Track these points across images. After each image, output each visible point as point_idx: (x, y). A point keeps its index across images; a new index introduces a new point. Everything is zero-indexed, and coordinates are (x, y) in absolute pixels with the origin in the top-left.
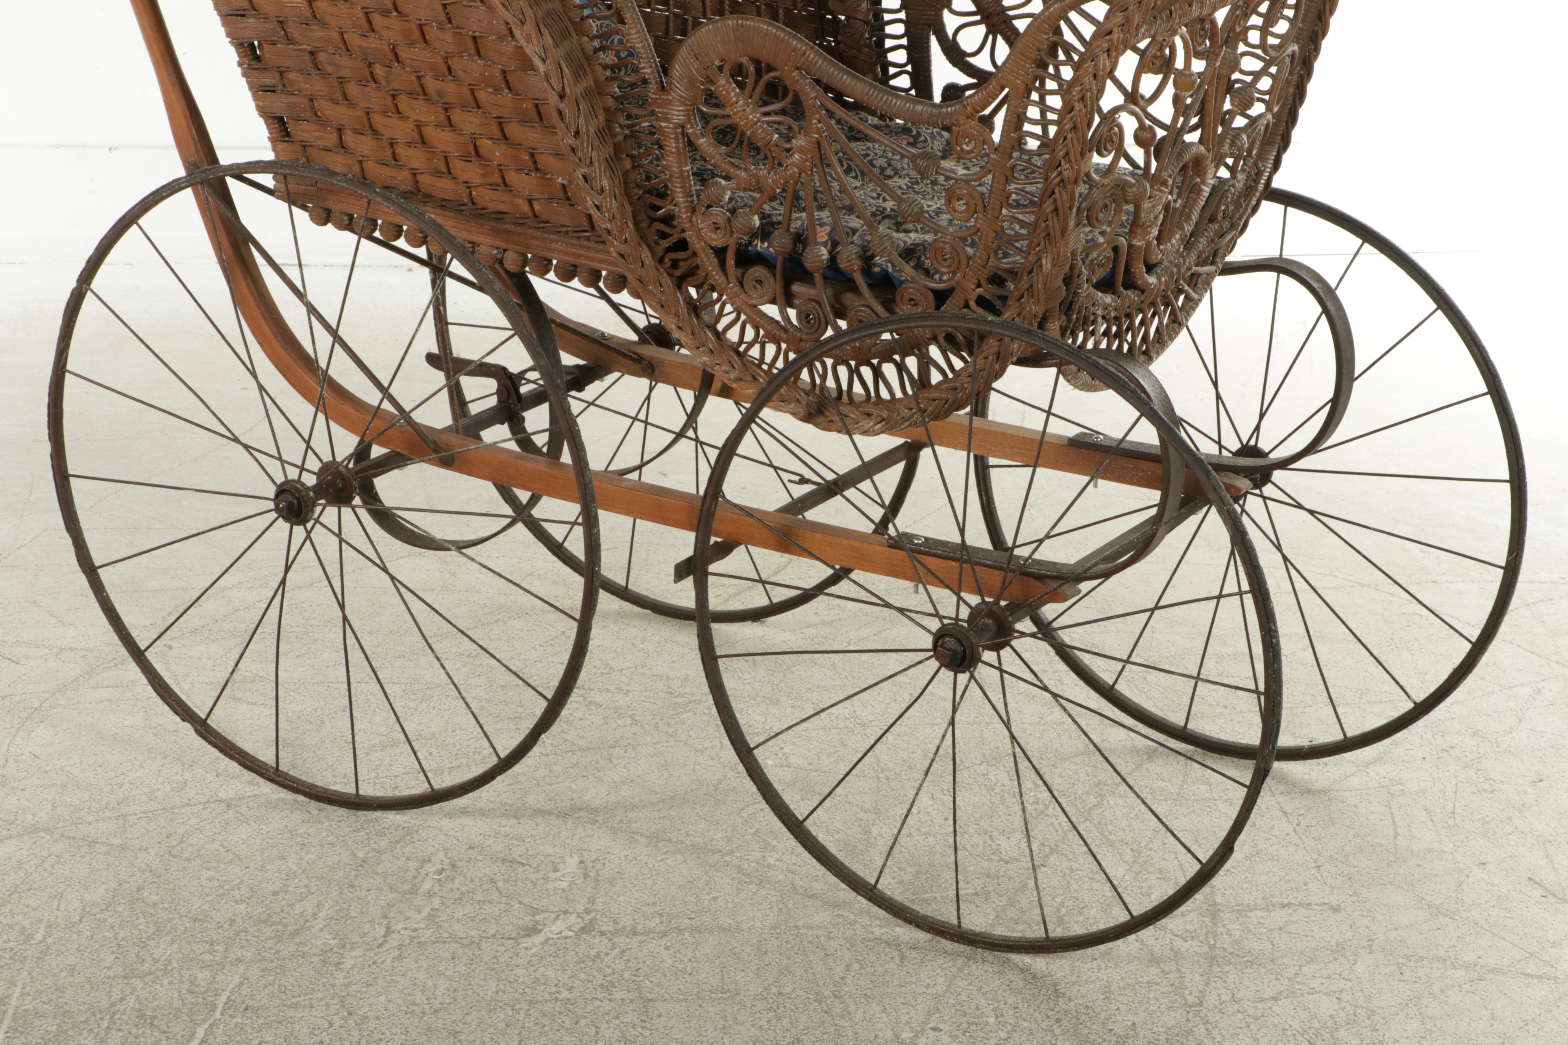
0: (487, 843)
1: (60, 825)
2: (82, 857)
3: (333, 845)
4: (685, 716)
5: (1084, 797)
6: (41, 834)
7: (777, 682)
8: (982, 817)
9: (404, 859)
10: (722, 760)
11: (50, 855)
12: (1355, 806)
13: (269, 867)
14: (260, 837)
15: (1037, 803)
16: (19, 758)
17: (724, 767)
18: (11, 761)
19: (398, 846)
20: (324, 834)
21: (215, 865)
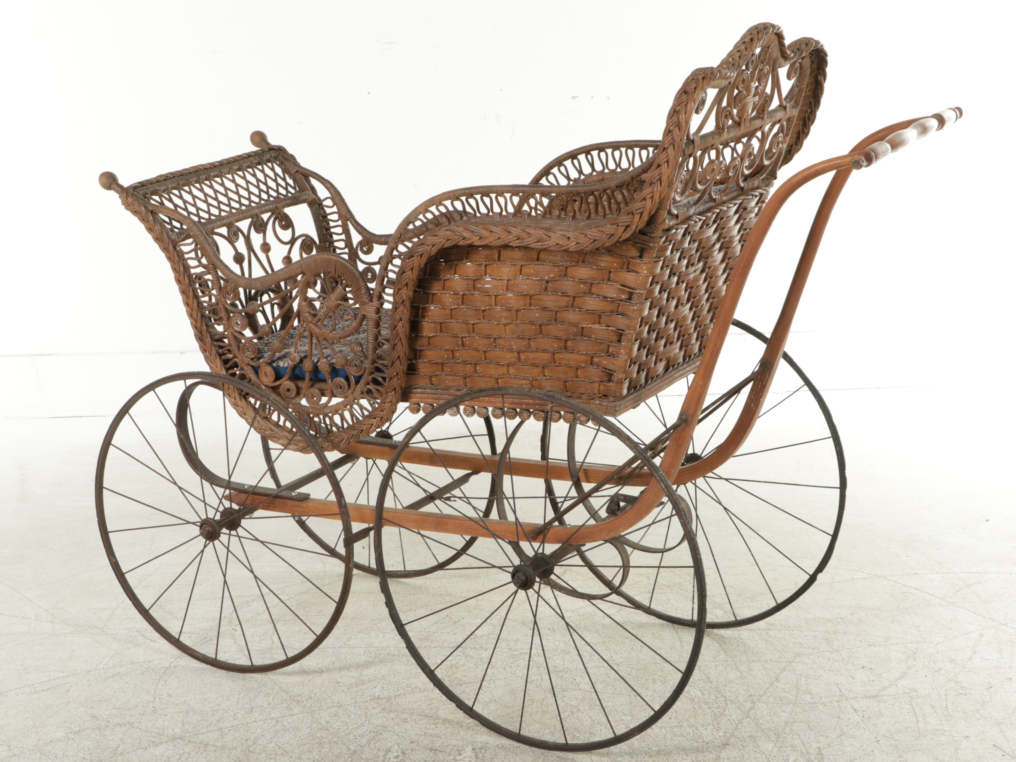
0: (420, 740)
1: (187, 735)
2: (202, 753)
3: (336, 743)
4: (519, 662)
5: (744, 703)
6: (178, 741)
7: (567, 641)
8: (690, 717)
9: (376, 750)
10: (543, 687)
11: (184, 753)
12: (893, 705)
13: (303, 757)
14: (296, 739)
15: (719, 708)
16: (161, 697)
17: (545, 691)
18: (157, 699)
19: (372, 743)
20: (331, 736)
21: (274, 756)
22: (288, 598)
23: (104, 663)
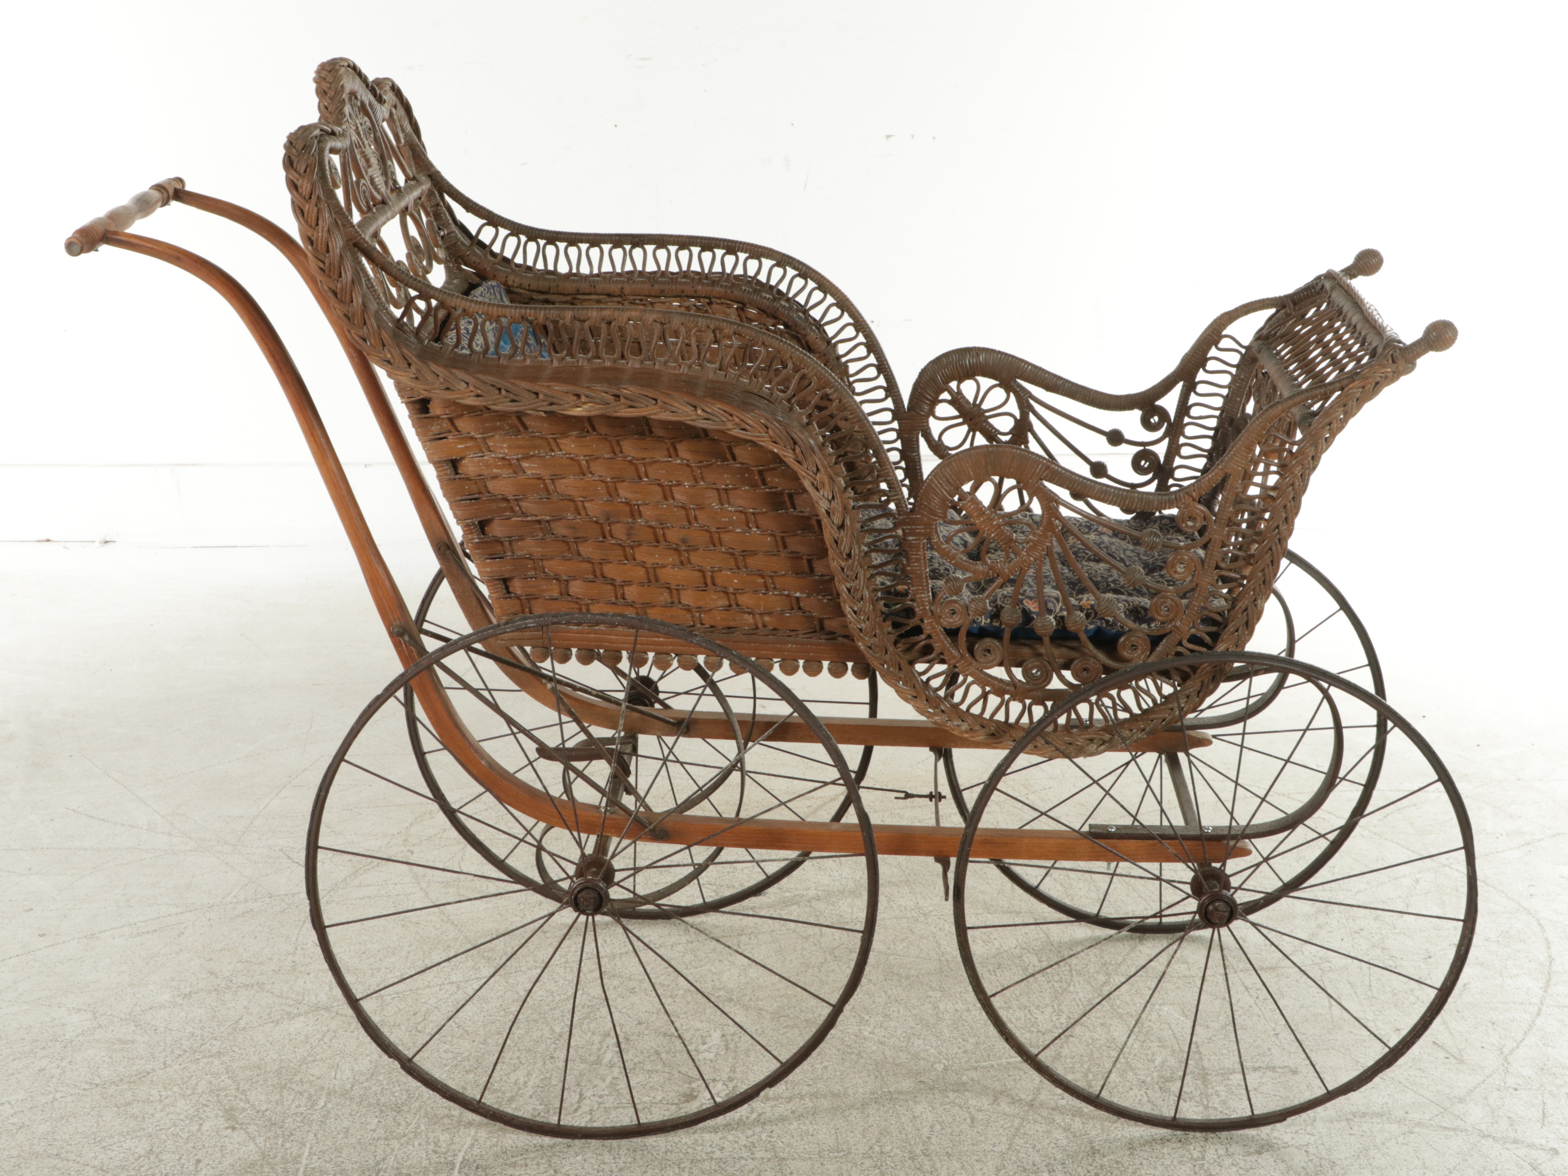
0: (651, 1020)
1: (335, 1004)
2: (352, 1032)
3: (536, 1021)
4: (792, 908)
5: (1095, 975)
6: (322, 1012)
7: (858, 878)
8: (1021, 994)
9: (590, 1034)
10: (823, 945)
11: (328, 1031)
12: (1297, 981)
13: (490, 1041)
14: (482, 1014)
15: (1061, 982)
16: (304, 947)
17: (825, 952)
18: (299, 949)
19: (585, 1022)
20: (530, 1012)
21: (449, 1039)
22: (485, 807)
23: (233, 894)
